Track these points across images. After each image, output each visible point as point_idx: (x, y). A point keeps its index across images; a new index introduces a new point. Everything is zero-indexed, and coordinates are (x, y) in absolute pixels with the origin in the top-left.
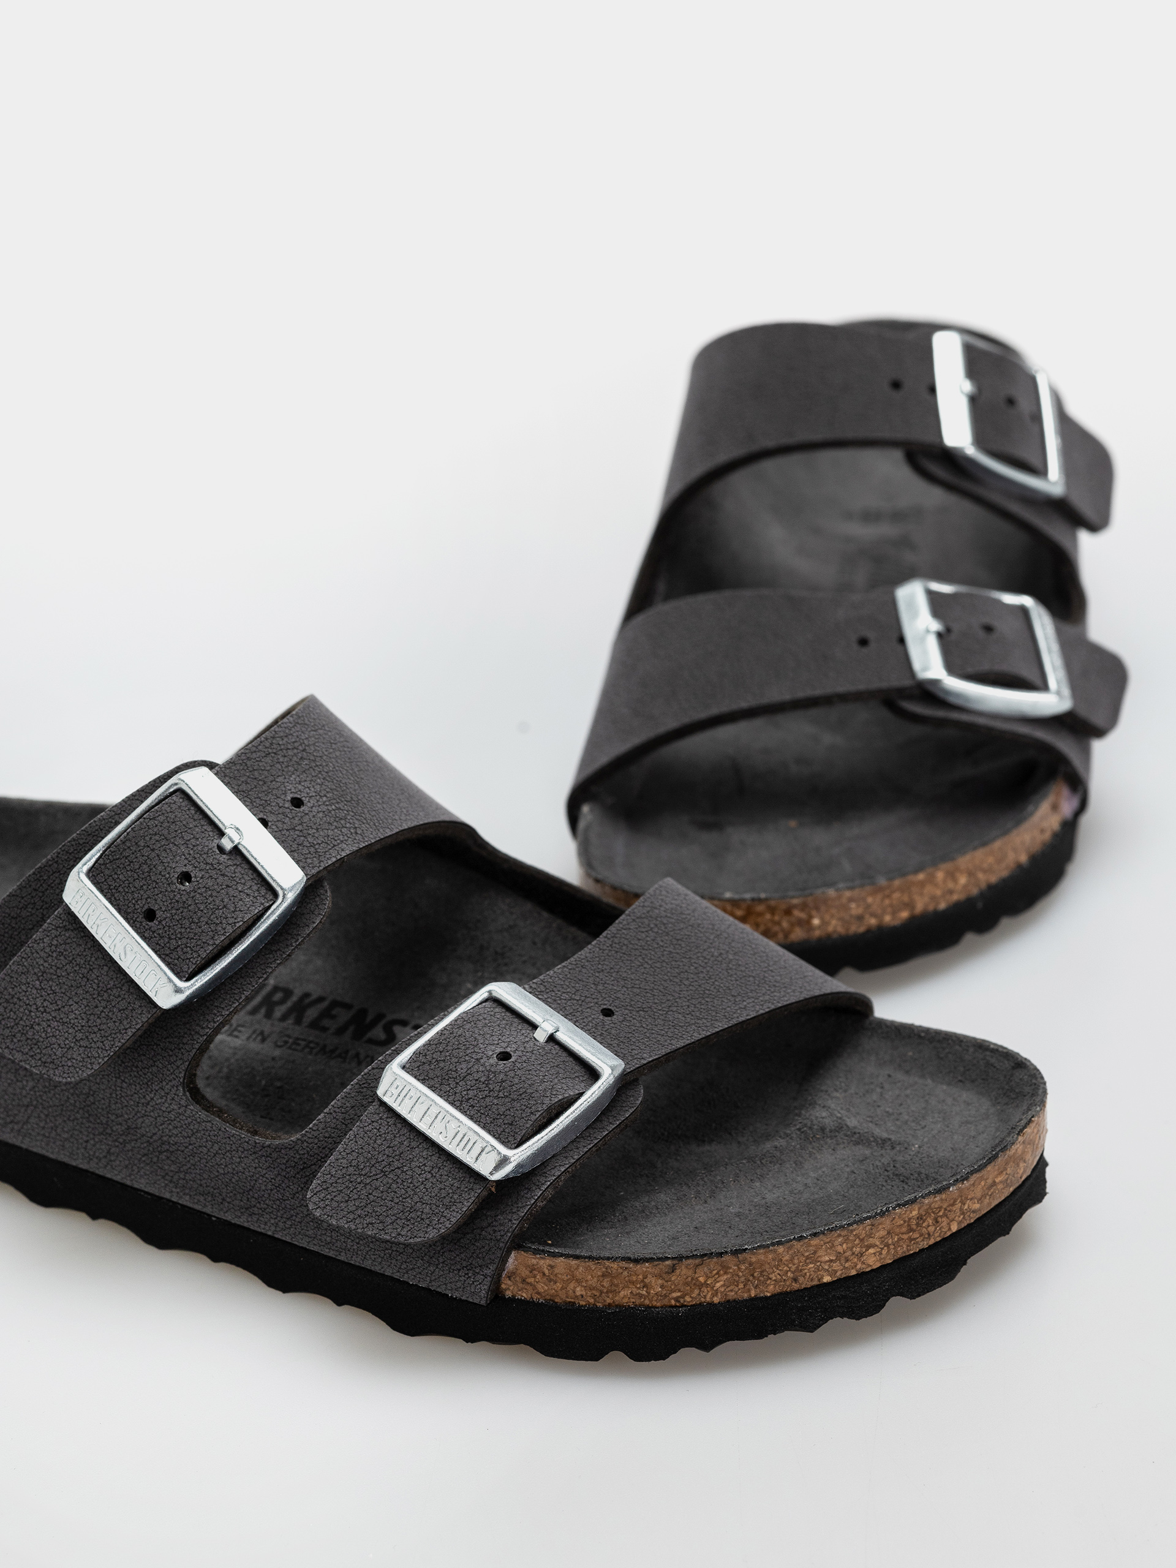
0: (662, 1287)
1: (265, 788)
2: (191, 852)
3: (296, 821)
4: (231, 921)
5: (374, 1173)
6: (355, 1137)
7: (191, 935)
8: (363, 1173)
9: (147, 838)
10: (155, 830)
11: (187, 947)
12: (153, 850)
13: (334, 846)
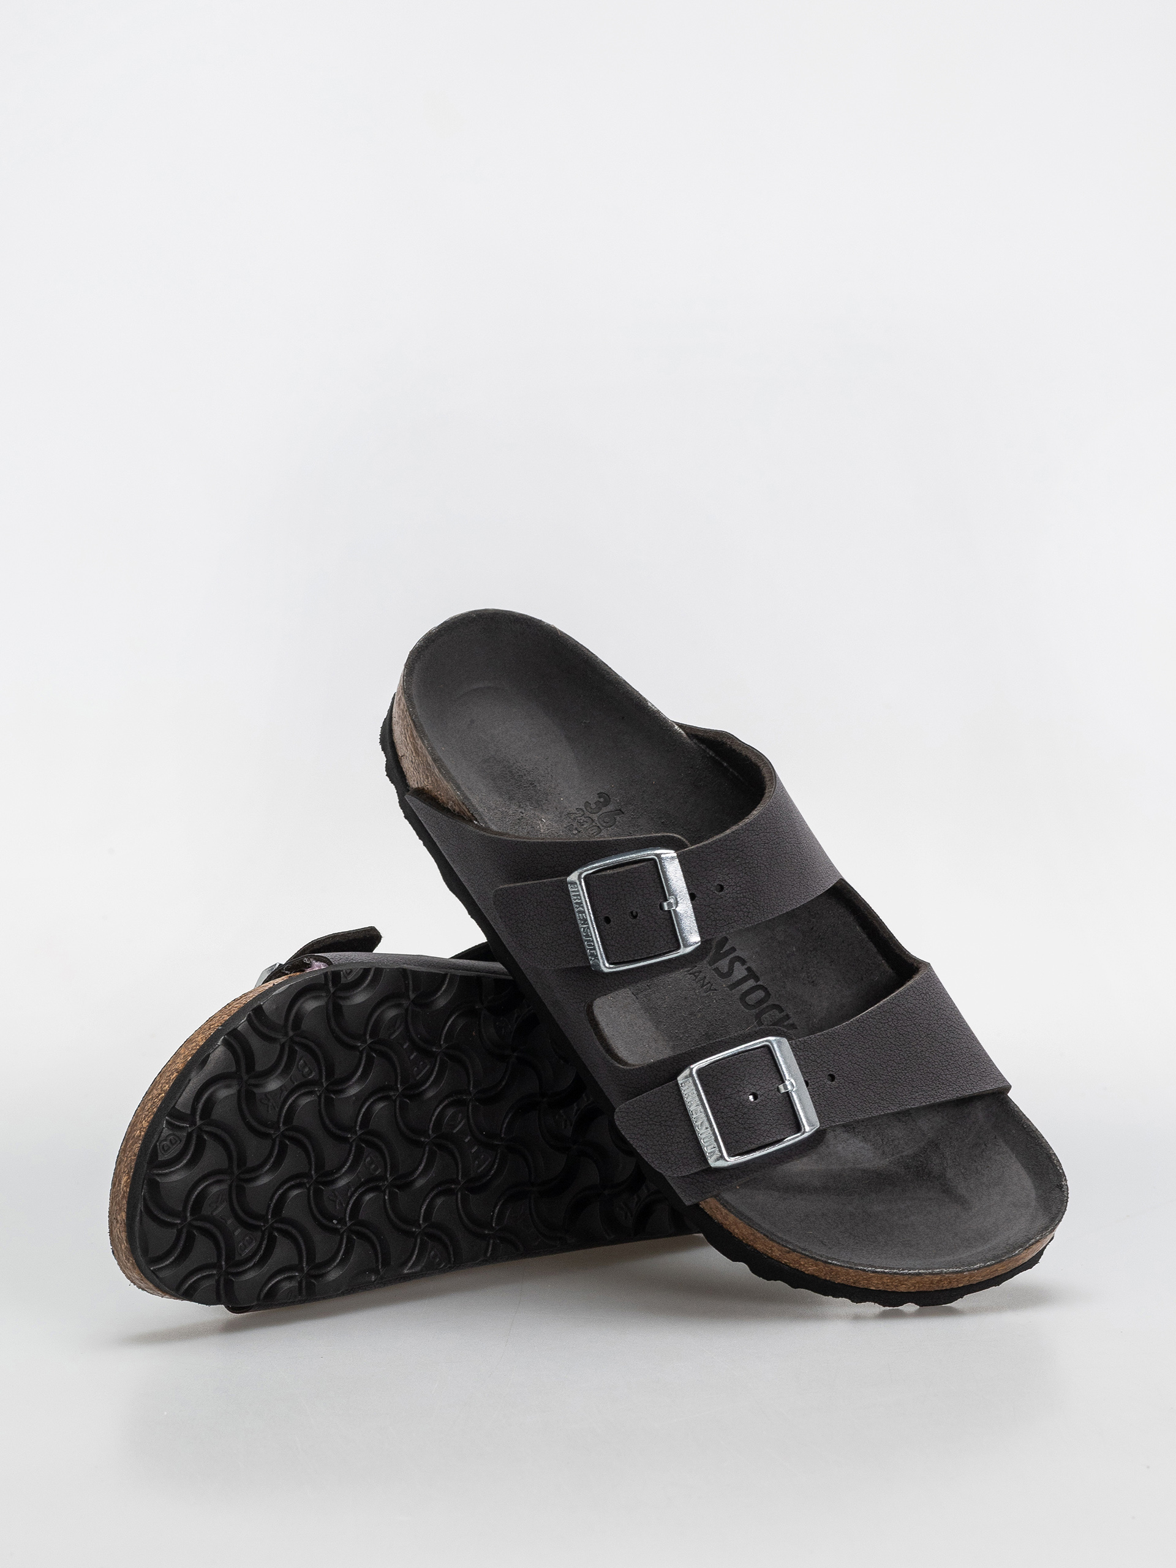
0: (780, 1255)
1: (704, 874)
2: (644, 902)
3: (713, 901)
4: (648, 951)
5: (655, 1120)
6: (655, 1094)
7: (624, 946)
8: (650, 1116)
9: (623, 882)
10: (630, 879)
11: (619, 949)
12: (623, 890)
13: (729, 923)
